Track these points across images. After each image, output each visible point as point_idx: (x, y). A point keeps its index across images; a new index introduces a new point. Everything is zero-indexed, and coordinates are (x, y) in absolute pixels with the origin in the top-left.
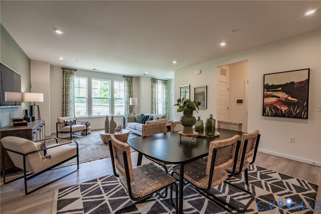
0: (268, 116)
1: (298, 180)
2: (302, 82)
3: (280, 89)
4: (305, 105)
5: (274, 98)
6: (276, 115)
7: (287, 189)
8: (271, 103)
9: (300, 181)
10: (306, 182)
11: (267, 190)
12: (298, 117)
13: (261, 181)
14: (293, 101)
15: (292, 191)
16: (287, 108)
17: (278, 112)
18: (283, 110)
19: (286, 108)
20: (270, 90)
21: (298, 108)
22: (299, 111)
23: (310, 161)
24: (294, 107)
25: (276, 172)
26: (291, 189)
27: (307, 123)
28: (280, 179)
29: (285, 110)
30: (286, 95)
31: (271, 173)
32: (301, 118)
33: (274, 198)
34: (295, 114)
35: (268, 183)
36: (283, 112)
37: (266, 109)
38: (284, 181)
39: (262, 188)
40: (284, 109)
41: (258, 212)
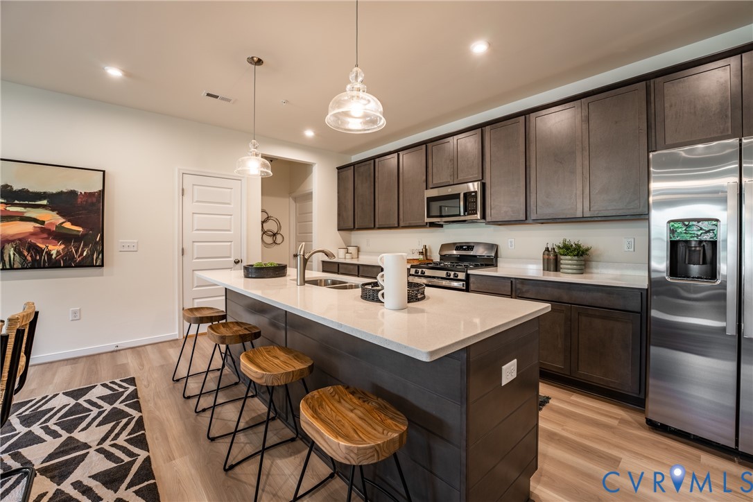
0: (12, 268)
1: (104, 385)
2: (91, 195)
3: (45, 202)
4: (98, 239)
5: (28, 223)
6: (36, 265)
7: (92, 411)
8: (20, 237)
9: (107, 385)
10: (117, 381)
11: (54, 438)
12: (87, 264)
13: (31, 431)
14: (75, 233)
15: (103, 407)
16: (63, 246)
17: (40, 258)
18: (54, 253)
19: (60, 247)
20: (16, 202)
21: (85, 246)
22: (87, 252)
23: (110, 345)
24: (77, 244)
25: (57, 395)
26: (100, 407)
27: (102, 275)
28: (72, 402)
29: (58, 252)
30: (60, 217)
31: (46, 402)
32: (92, 266)
33: (78, 441)
34: (80, 258)
35: (51, 424)
36: (54, 257)
37: (6, 252)
38: (81, 401)
39: (43, 441)
40: (55, 249)
41: (59, 487)
